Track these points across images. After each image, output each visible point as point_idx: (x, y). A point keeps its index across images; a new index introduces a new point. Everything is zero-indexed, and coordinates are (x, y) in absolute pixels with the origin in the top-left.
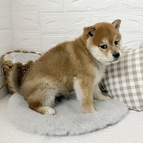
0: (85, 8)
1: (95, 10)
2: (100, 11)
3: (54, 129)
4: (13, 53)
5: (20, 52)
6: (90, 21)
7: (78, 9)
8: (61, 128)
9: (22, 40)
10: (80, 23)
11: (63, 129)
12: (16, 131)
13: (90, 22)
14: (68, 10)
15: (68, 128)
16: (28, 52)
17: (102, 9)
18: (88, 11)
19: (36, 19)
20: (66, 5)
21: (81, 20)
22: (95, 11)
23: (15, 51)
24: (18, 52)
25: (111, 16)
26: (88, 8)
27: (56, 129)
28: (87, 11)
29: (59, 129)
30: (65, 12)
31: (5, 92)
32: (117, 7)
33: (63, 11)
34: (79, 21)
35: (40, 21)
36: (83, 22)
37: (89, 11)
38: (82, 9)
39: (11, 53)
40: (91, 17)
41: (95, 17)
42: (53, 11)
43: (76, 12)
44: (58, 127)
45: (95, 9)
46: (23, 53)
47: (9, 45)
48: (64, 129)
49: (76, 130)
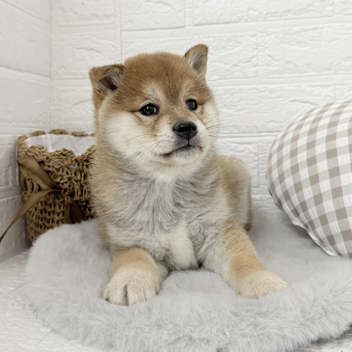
0: (242, 12)
1: (269, 15)
2: (284, 17)
3: (173, 338)
4: (49, 136)
5: (66, 133)
6: (256, 46)
7: (223, 17)
8: (195, 335)
9: (74, 105)
10: (227, 52)
11: (202, 340)
12: (41, 340)
13: (256, 49)
14: (196, 22)
15: (221, 335)
16: (87, 135)
17: (289, 11)
18: (250, 20)
19: (113, 49)
20: (189, 8)
21: (231, 44)
22: (268, 19)
23: (54, 132)
24: (61, 133)
25: (316, 28)
26: (251, 11)
27: (179, 339)
28: (246, 21)
29: (191, 338)
30: (186, 27)
31: (19, 241)
32: (330, 5)
33: (182, 25)
34: (223, 48)
35: (123, 52)
36: (236, 49)
37: (254, 21)
38: (234, 17)
39: (43, 136)
40: (258, 34)
41: (268, 35)
42: (157, 27)
43: (217, 23)
44: (187, 331)
45: (268, 13)
46: (72, 137)
47: (41, 115)
48: (207, 341)
49: (249, 344)
